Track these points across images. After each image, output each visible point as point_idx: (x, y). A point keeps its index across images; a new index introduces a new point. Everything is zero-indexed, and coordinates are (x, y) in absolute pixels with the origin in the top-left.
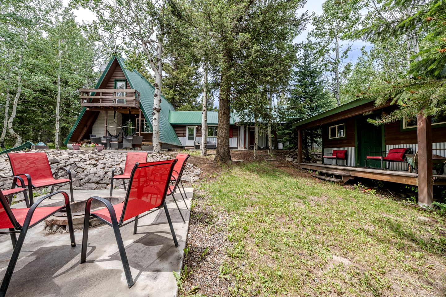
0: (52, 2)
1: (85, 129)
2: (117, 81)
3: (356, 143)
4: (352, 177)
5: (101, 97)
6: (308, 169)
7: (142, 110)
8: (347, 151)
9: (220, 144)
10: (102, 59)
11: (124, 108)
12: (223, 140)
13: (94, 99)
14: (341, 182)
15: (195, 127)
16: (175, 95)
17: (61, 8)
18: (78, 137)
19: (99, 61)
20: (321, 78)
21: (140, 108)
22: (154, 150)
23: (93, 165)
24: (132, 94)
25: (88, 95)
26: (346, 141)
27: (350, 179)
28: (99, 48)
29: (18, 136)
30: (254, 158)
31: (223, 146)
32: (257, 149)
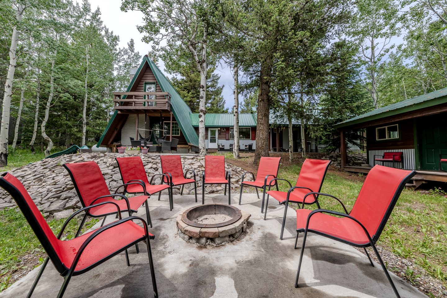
0: (81, 8)
1: (116, 132)
2: (146, 83)
3: (416, 144)
4: (425, 181)
5: (134, 100)
6: (359, 173)
7: (173, 112)
8: (402, 153)
9: (260, 146)
10: (123, 63)
11: (155, 111)
12: (264, 143)
13: (125, 102)
14: (414, 186)
15: (217, 129)
16: (193, 98)
17: (89, 14)
18: (109, 140)
19: (120, 65)
20: (357, 78)
21: (171, 111)
22: (201, 153)
23: (154, 169)
24: (163, 97)
25: (120, 98)
26: (401, 143)
27: (423, 183)
28: (119, 52)
29: (50, 140)
30: (290, 160)
31: (264, 149)
32: (292, 151)
